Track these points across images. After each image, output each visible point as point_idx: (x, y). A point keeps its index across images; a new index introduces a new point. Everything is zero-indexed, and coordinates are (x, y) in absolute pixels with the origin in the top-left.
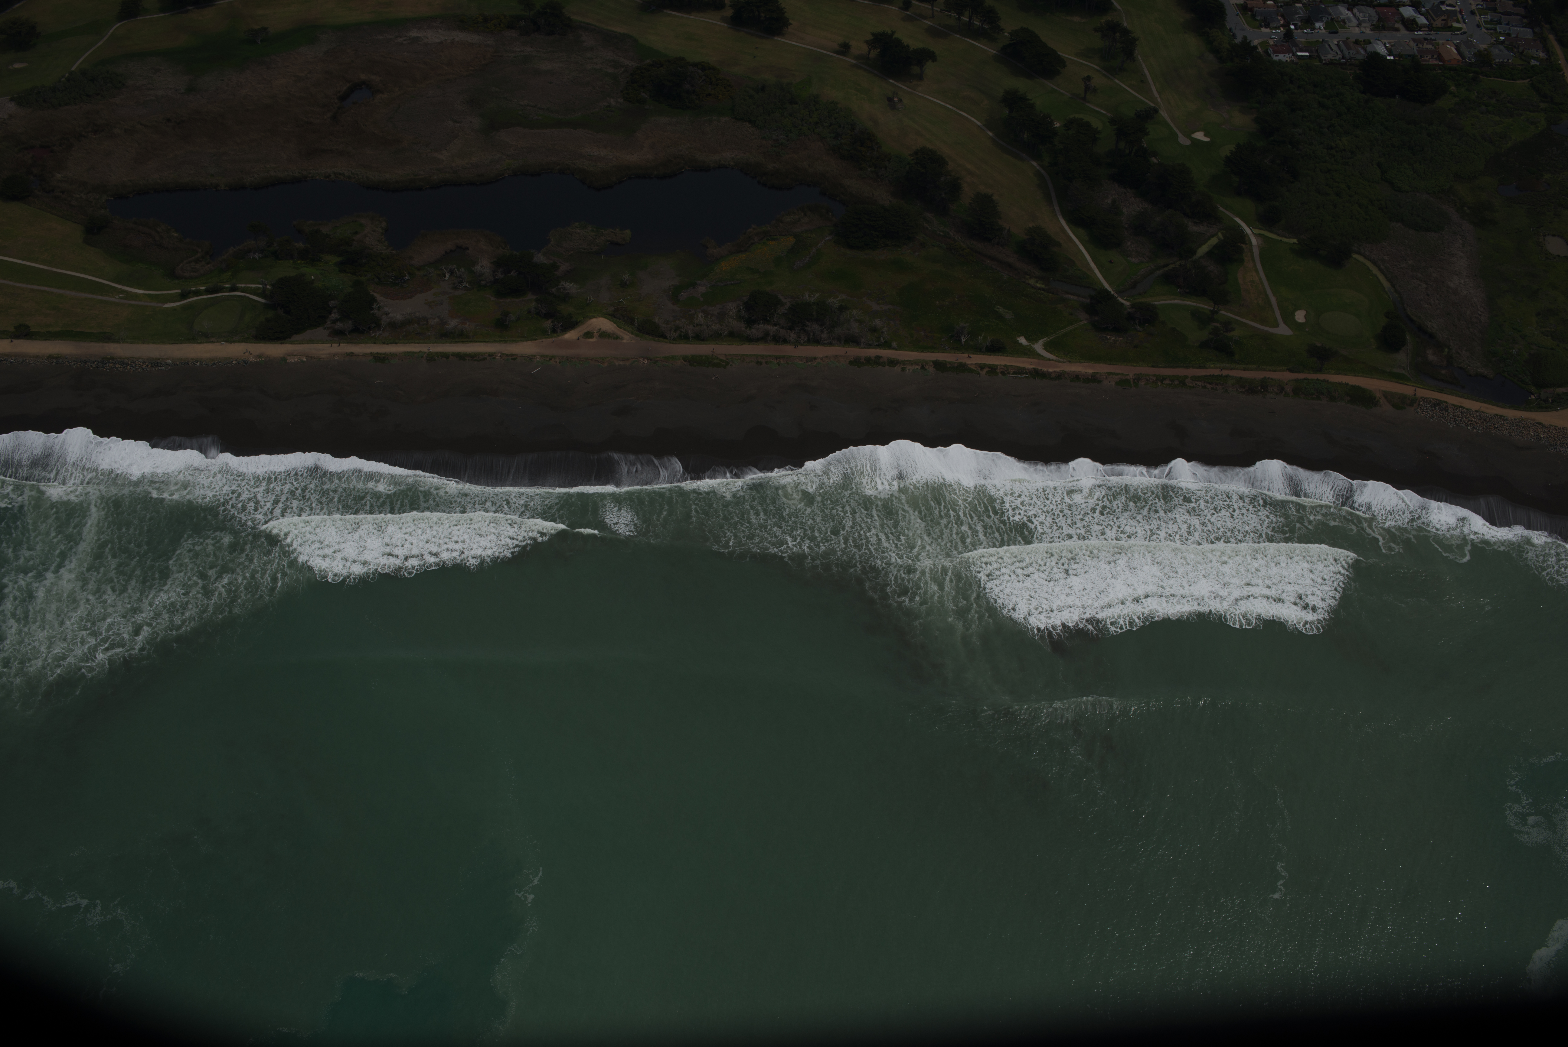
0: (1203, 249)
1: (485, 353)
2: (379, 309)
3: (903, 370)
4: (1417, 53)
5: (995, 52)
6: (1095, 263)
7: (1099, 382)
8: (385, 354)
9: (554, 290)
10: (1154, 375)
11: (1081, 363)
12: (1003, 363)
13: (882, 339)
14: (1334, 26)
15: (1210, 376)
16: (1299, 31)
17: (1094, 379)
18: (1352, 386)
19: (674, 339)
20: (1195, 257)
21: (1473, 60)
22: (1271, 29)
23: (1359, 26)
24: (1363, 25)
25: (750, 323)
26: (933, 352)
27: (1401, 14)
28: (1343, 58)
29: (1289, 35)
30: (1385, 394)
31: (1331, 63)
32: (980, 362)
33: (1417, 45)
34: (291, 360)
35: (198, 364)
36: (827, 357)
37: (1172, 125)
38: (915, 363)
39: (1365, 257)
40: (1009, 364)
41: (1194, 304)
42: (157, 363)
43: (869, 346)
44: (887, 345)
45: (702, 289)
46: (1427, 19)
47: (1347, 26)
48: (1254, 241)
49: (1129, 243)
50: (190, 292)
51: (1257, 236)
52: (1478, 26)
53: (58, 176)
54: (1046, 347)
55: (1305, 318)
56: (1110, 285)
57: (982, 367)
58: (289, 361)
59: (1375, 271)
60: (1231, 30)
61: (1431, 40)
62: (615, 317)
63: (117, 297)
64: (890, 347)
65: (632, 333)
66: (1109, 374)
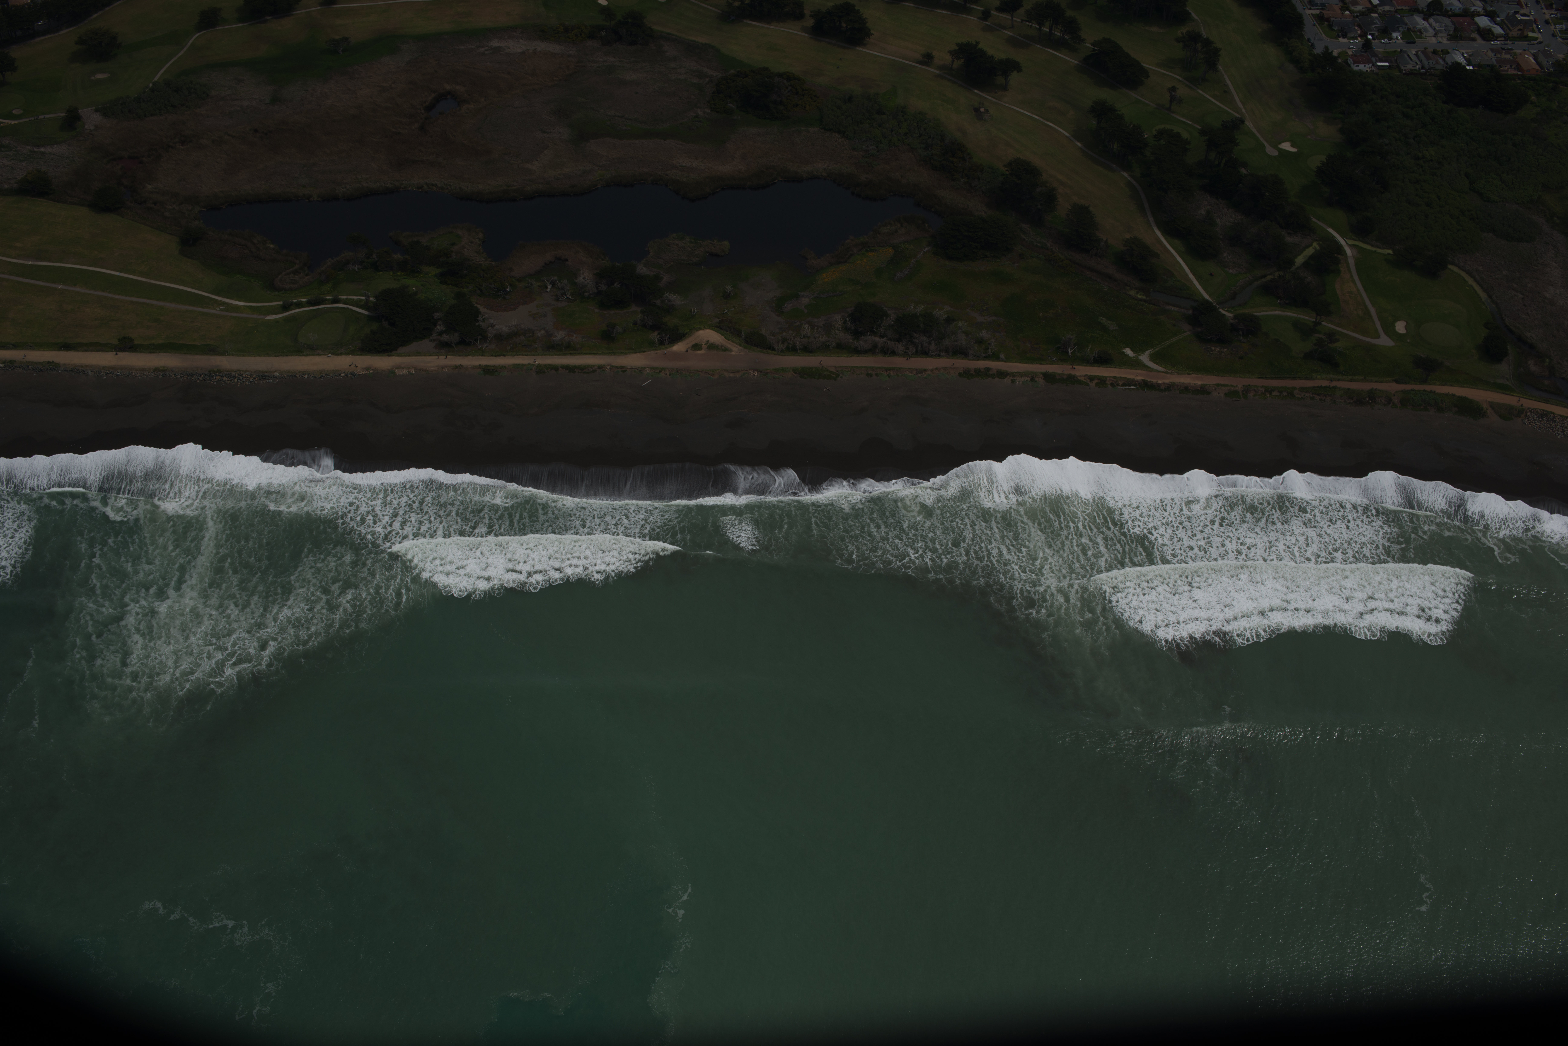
0: (1300, 260)
1: (594, 366)
2: (484, 321)
3: (1013, 381)
4: (1495, 63)
5: (1077, 62)
6: (1194, 274)
7: (1208, 393)
8: (494, 366)
9: (658, 302)
10: (1263, 387)
11: (1189, 374)
12: (1112, 375)
13: (990, 350)
14: (1411, 36)
15: (1318, 387)
16: (1376, 41)
17: (1203, 390)
18: (1459, 397)
19: (782, 351)
20: (1293, 268)
21: (1552, 70)
22: (1348, 39)
23: (1435, 35)
24: (1440, 35)
25: (857, 334)
26: (1041, 364)
27: (1476, 23)
28: (1423, 68)
29: (1367, 45)
30: (1492, 405)
31: (1411, 73)
32: (1089, 374)
33: (1495, 55)
34: (399, 372)
35: (306, 376)
36: (936, 369)
37: (1258, 135)
38: (1025, 374)
39: (1460, 268)
40: (1118, 375)
41: (1296, 315)
42: (265, 376)
43: (977, 358)
44: (995, 357)
45: (805, 301)
46: (1502, 28)
47: (1423, 36)
48: (1349, 252)
49: (1225, 254)
50: (292, 304)
51: (1350, 246)
52: (1554, 35)
53: (149, 187)
54: (1153, 358)
55: (1406, 329)
56: (1210, 296)
57: (1091, 378)
58: (397, 373)
59: (1471, 281)
60: (1309, 40)
61: (1508, 49)
62: (721, 329)
63: (218, 309)
64: (998, 359)
65: (740, 345)
66: (1218, 385)
